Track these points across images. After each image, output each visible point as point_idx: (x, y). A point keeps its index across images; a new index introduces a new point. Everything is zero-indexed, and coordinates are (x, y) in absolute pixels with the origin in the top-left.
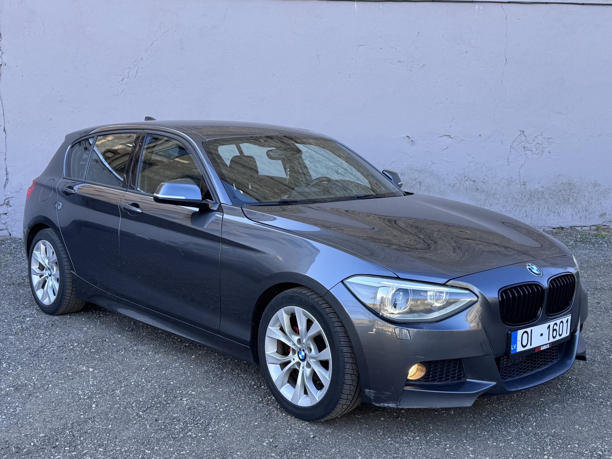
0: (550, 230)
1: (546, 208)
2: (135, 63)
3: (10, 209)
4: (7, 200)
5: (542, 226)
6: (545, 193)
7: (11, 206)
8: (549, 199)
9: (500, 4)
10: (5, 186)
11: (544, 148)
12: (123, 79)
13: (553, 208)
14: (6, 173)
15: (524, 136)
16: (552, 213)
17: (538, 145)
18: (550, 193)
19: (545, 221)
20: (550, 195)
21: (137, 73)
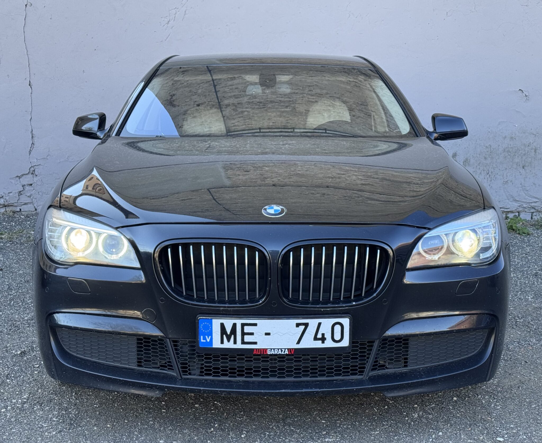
2: (184, 2)
3: (36, 179)
4: (32, 169)
7: (37, 176)
10: (30, 151)
12: (169, 21)
14: (31, 136)
21: (185, 14)
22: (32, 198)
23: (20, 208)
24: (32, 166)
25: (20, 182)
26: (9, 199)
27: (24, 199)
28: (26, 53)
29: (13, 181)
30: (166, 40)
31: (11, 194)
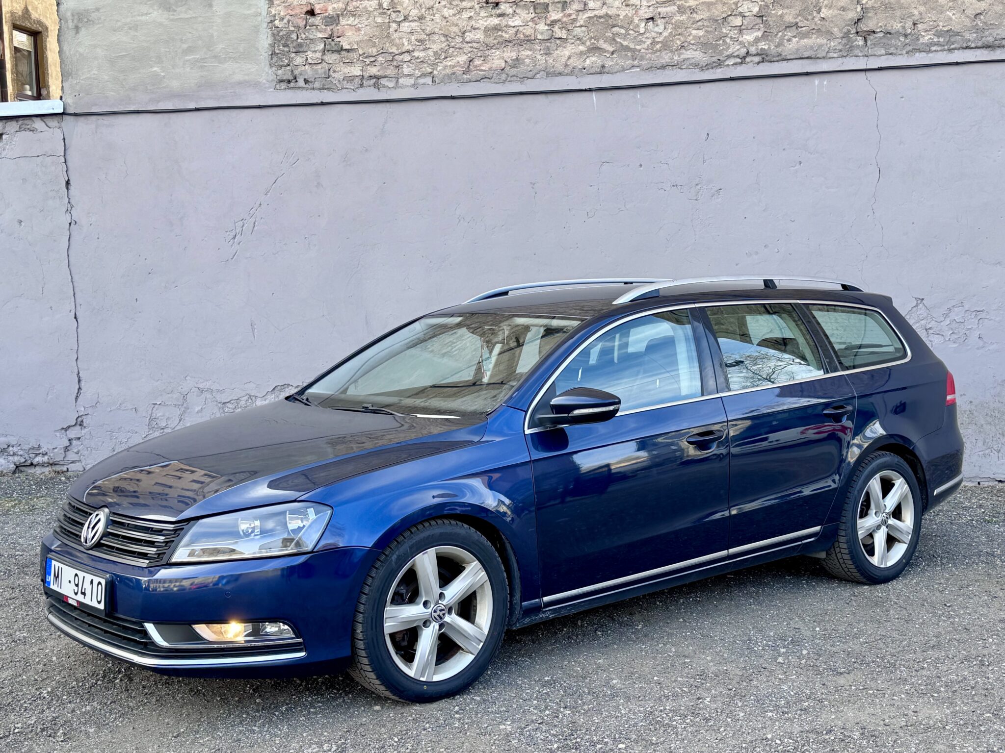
0: (991, 484)
1: (980, 444)
2: (252, 212)
3: (83, 431)
4: (80, 419)
5: (974, 475)
6: (975, 414)
7: (85, 427)
8: (985, 426)
9: (863, 74)
10: (77, 398)
11: (969, 329)
12: (235, 236)
13: (994, 443)
14: (77, 379)
15: (923, 308)
16: (994, 451)
17: (954, 325)
18: (987, 415)
19: (980, 467)
20: (989, 419)
21: (254, 227)
22: (79, 454)
23: (68, 466)
24: (79, 417)
25: (66, 435)
26: (54, 456)
27: (71, 456)
28: (70, 280)
29: (58, 434)
30: (232, 259)
31: (56, 450)
